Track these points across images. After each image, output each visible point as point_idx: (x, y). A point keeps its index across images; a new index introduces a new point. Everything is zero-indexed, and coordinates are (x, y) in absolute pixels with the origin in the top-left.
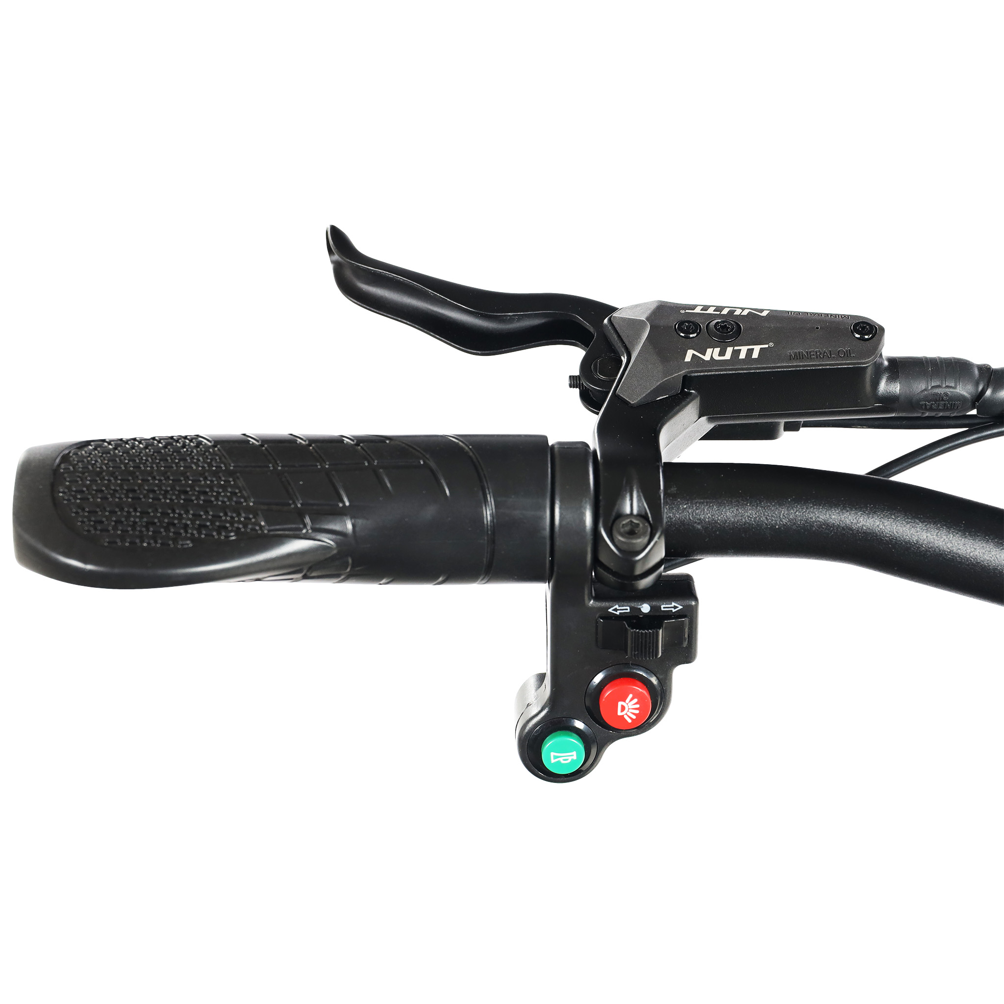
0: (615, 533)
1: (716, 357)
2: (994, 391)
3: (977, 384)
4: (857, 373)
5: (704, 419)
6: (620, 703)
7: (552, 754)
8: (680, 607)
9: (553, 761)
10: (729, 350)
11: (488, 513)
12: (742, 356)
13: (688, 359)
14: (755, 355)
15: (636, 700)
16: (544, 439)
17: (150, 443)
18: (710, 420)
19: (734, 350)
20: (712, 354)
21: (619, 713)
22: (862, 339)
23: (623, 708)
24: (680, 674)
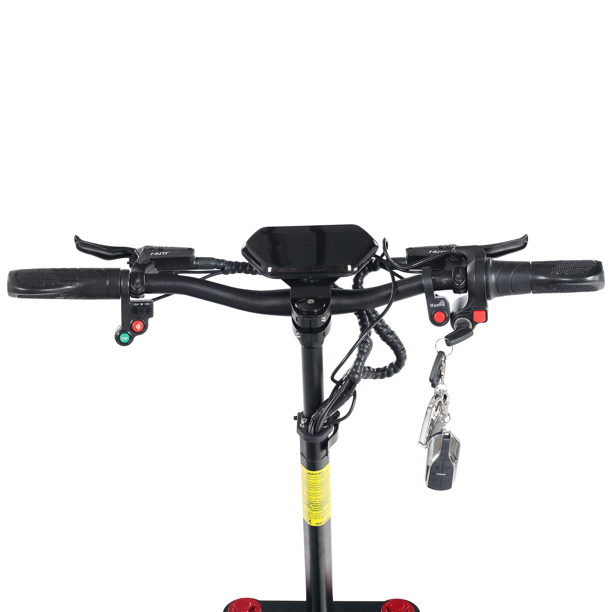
0: (134, 285)
1: (158, 254)
2: (219, 264)
3: (216, 262)
4: (189, 258)
5: (156, 269)
6: (137, 325)
7: (122, 338)
8: (149, 304)
9: (122, 339)
10: (160, 253)
11: (108, 283)
12: (163, 254)
13: (151, 254)
14: (166, 254)
15: (140, 325)
16: (120, 269)
17: (27, 270)
18: (158, 270)
19: (161, 253)
20: (157, 254)
21: (137, 328)
22: (189, 251)
23: (137, 327)
24: (150, 320)
